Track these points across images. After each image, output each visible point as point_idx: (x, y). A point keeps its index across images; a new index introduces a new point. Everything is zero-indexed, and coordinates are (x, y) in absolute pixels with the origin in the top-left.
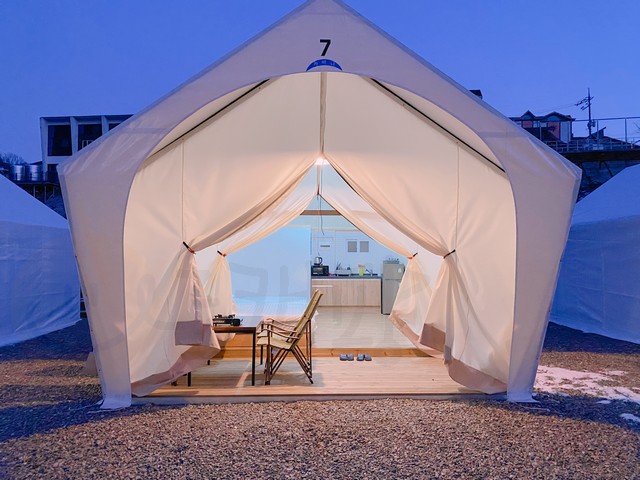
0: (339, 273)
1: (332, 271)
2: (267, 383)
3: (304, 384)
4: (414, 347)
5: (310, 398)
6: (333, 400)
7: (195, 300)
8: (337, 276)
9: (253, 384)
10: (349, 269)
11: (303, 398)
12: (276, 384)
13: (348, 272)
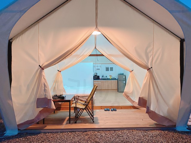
0: (103, 78)
1: (100, 77)
2: (76, 123)
3: (90, 123)
4: (132, 105)
5: (93, 130)
6: (103, 131)
7: (45, 89)
8: (102, 79)
9: (70, 123)
10: (106, 77)
11: (90, 130)
12: (79, 123)
13: (106, 78)
